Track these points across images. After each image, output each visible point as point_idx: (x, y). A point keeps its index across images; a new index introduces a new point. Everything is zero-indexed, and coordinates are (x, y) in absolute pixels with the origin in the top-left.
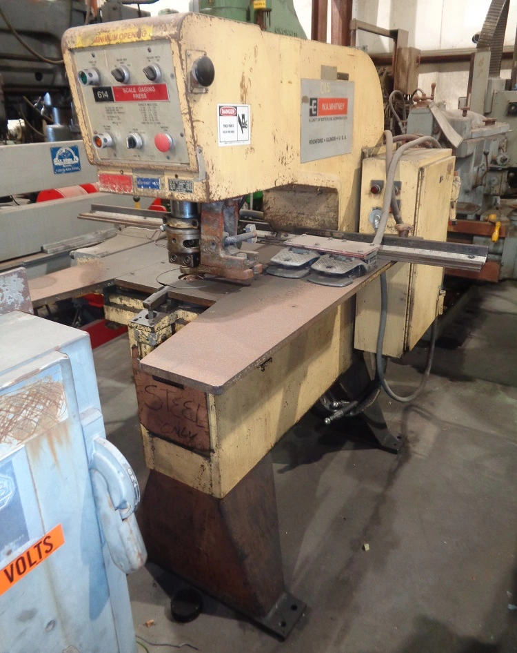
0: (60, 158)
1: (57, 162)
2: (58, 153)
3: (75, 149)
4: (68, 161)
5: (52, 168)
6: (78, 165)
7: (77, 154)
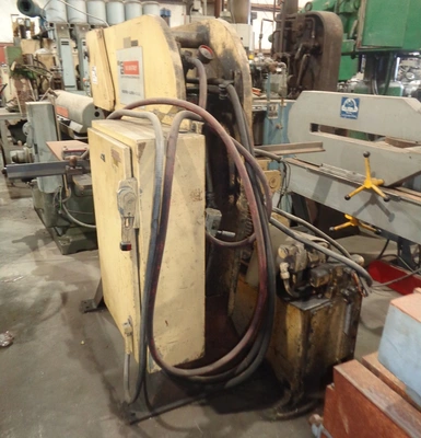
0: (347, 106)
1: (344, 108)
2: (346, 102)
3: (357, 100)
4: (350, 109)
5: (339, 112)
6: (356, 114)
7: (358, 105)
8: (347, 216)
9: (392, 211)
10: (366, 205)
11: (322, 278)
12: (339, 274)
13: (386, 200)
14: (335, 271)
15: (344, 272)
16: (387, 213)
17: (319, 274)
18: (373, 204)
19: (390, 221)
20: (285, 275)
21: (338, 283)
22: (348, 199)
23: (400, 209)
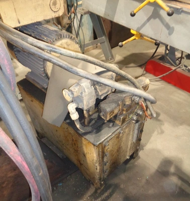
8: (132, 31)
9: (172, 25)
10: (149, 20)
11: (112, 112)
12: (128, 102)
13: (169, 15)
14: (123, 101)
15: (132, 101)
16: (168, 26)
17: (108, 110)
18: (155, 18)
19: (170, 34)
20: (75, 116)
21: (127, 111)
22: (133, 15)
23: (180, 22)
